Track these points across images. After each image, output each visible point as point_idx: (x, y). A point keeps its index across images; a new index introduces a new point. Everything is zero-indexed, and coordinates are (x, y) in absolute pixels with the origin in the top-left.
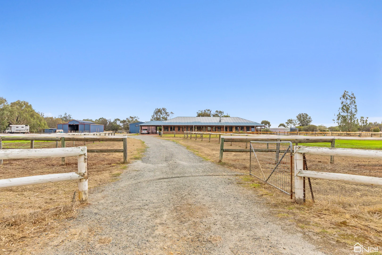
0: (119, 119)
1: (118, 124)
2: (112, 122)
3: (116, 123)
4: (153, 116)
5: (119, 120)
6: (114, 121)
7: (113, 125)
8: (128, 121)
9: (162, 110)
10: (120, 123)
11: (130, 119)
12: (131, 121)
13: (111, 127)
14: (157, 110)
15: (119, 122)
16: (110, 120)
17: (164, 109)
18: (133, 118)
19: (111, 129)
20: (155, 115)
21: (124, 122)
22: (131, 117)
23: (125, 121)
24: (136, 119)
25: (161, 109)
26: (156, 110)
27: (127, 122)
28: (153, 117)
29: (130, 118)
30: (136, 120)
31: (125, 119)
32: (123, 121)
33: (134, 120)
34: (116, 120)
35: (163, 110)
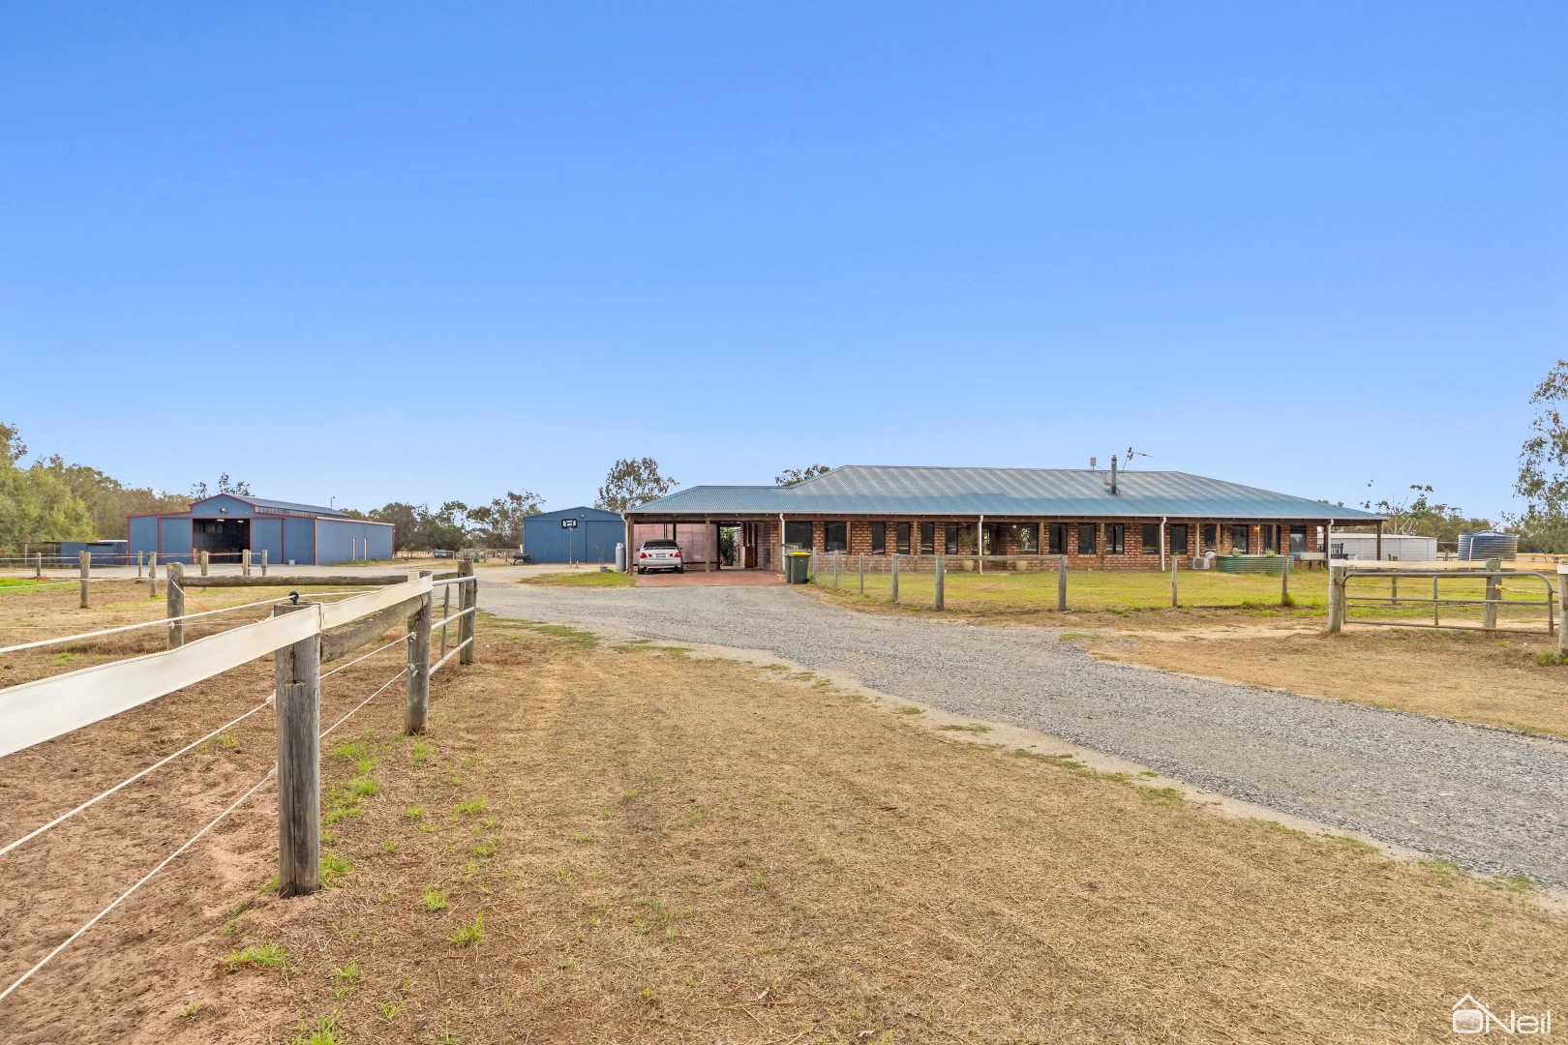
0: (460, 502)
1: (458, 524)
2: (434, 514)
3: (448, 520)
4: (604, 490)
5: (462, 507)
6: (442, 513)
7: (437, 528)
8: (498, 511)
9: (640, 468)
10: (465, 520)
11: (509, 505)
12: (514, 510)
13: (429, 536)
14: (621, 466)
15: (464, 517)
16: (424, 509)
17: (648, 464)
18: (519, 498)
19: (429, 545)
20: (611, 487)
21: (481, 514)
22: (512, 496)
23: (489, 510)
24: (530, 502)
25: (635, 465)
26: (617, 465)
27: (495, 516)
28: (604, 494)
29: (508, 499)
30: (532, 507)
31: (488, 504)
32: (478, 512)
33: (525, 507)
34: (448, 507)
35: (643, 468)
